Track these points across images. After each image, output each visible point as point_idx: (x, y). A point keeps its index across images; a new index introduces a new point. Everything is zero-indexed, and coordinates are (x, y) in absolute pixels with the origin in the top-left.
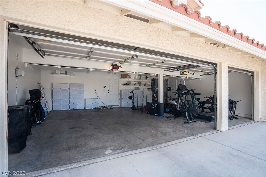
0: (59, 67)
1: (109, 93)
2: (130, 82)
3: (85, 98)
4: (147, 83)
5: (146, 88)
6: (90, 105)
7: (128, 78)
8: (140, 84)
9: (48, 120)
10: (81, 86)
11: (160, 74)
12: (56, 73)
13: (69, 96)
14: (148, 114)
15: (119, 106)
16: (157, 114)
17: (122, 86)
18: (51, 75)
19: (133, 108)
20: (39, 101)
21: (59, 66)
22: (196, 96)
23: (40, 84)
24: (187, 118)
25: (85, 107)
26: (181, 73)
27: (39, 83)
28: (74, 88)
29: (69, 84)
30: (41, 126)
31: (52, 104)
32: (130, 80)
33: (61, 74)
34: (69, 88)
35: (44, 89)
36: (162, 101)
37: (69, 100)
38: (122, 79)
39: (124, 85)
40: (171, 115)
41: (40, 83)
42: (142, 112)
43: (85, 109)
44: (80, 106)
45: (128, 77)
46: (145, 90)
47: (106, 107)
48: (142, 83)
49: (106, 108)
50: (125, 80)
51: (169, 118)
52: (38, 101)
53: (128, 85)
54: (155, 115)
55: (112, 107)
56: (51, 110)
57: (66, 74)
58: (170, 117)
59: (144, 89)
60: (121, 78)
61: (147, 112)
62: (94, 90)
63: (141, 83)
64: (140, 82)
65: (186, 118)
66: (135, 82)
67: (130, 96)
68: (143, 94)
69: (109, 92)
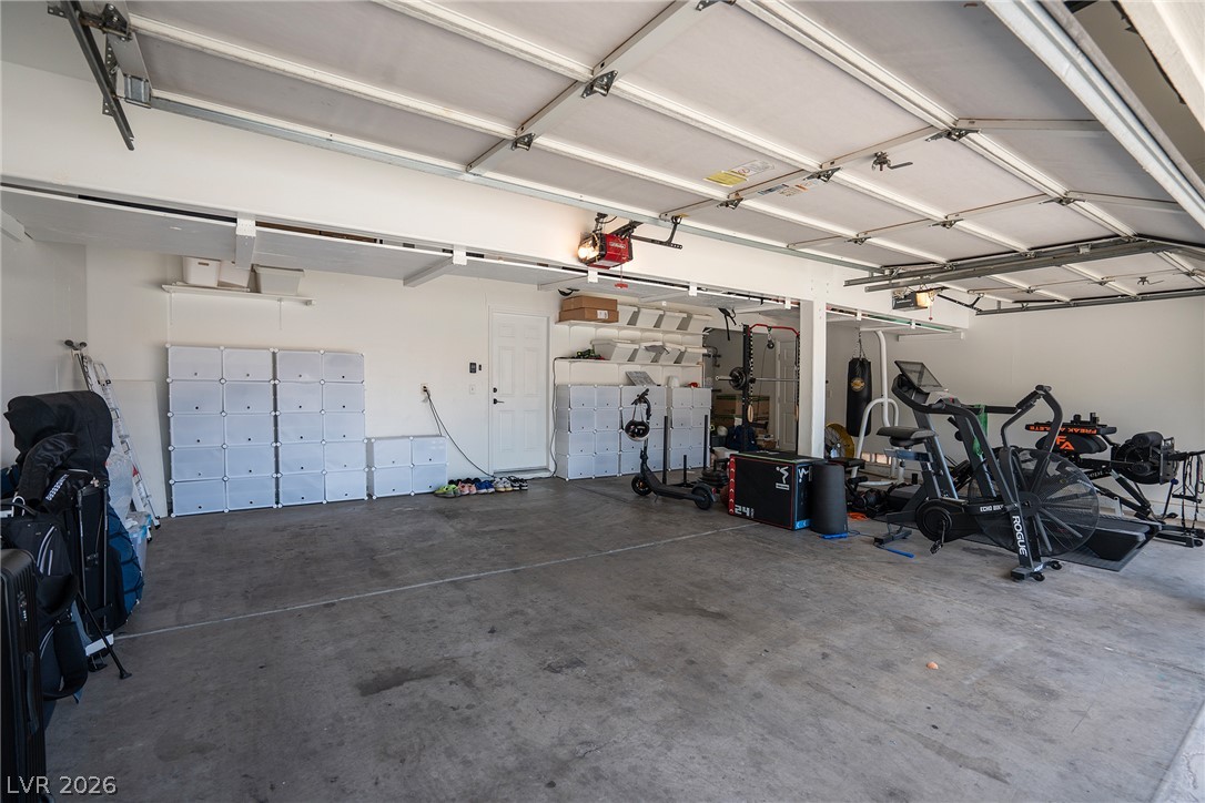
0: (246, 228)
1: (495, 401)
2: (610, 344)
3: (371, 431)
4: (689, 350)
5: (680, 375)
6: (402, 475)
7: (604, 321)
8: (657, 351)
9: (164, 606)
10: (345, 364)
11: (811, 303)
12: (192, 281)
13: (276, 425)
14: (749, 518)
15: (547, 474)
16: (804, 523)
17: (566, 363)
18: (158, 293)
19: (644, 484)
20: (95, 482)
21: (247, 216)
22: (986, 418)
23: (84, 350)
24: (1022, 548)
25: (370, 488)
26: (898, 299)
27: (76, 341)
28: (306, 377)
29: (274, 354)
30: (123, 675)
31: (168, 476)
32: (609, 332)
33: (222, 285)
34: (275, 378)
35: (108, 382)
36: (820, 446)
37: (276, 448)
38: (564, 327)
39: (579, 357)
40: (895, 528)
41: (83, 344)
42: (704, 506)
43: (370, 496)
44: (345, 484)
45: (602, 314)
46: (675, 383)
47: (489, 484)
48: (669, 347)
49: (492, 490)
50: (582, 333)
51: (887, 546)
52: (87, 483)
53: (599, 358)
54: (794, 526)
55: (522, 480)
56: (164, 514)
57: (255, 287)
58: (890, 538)
59: (669, 379)
60: (561, 320)
61: (738, 509)
62: (420, 389)
63: (663, 348)
64: (660, 344)
65: (1016, 550)
66: (633, 342)
67: (632, 423)
68: (669, 408)
69: (496, 396)
